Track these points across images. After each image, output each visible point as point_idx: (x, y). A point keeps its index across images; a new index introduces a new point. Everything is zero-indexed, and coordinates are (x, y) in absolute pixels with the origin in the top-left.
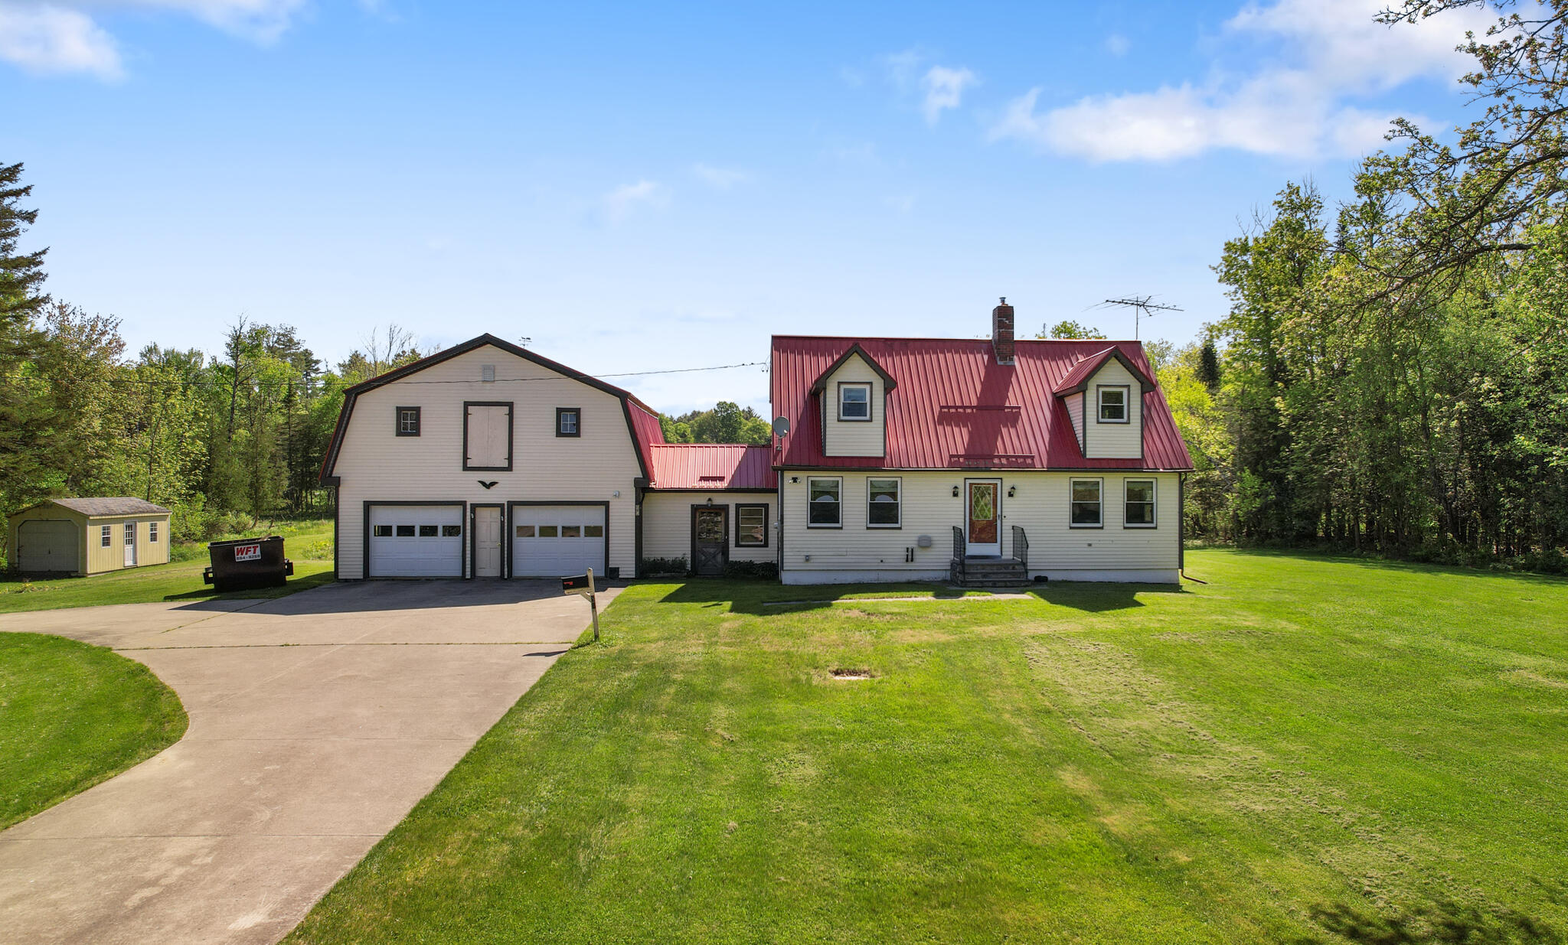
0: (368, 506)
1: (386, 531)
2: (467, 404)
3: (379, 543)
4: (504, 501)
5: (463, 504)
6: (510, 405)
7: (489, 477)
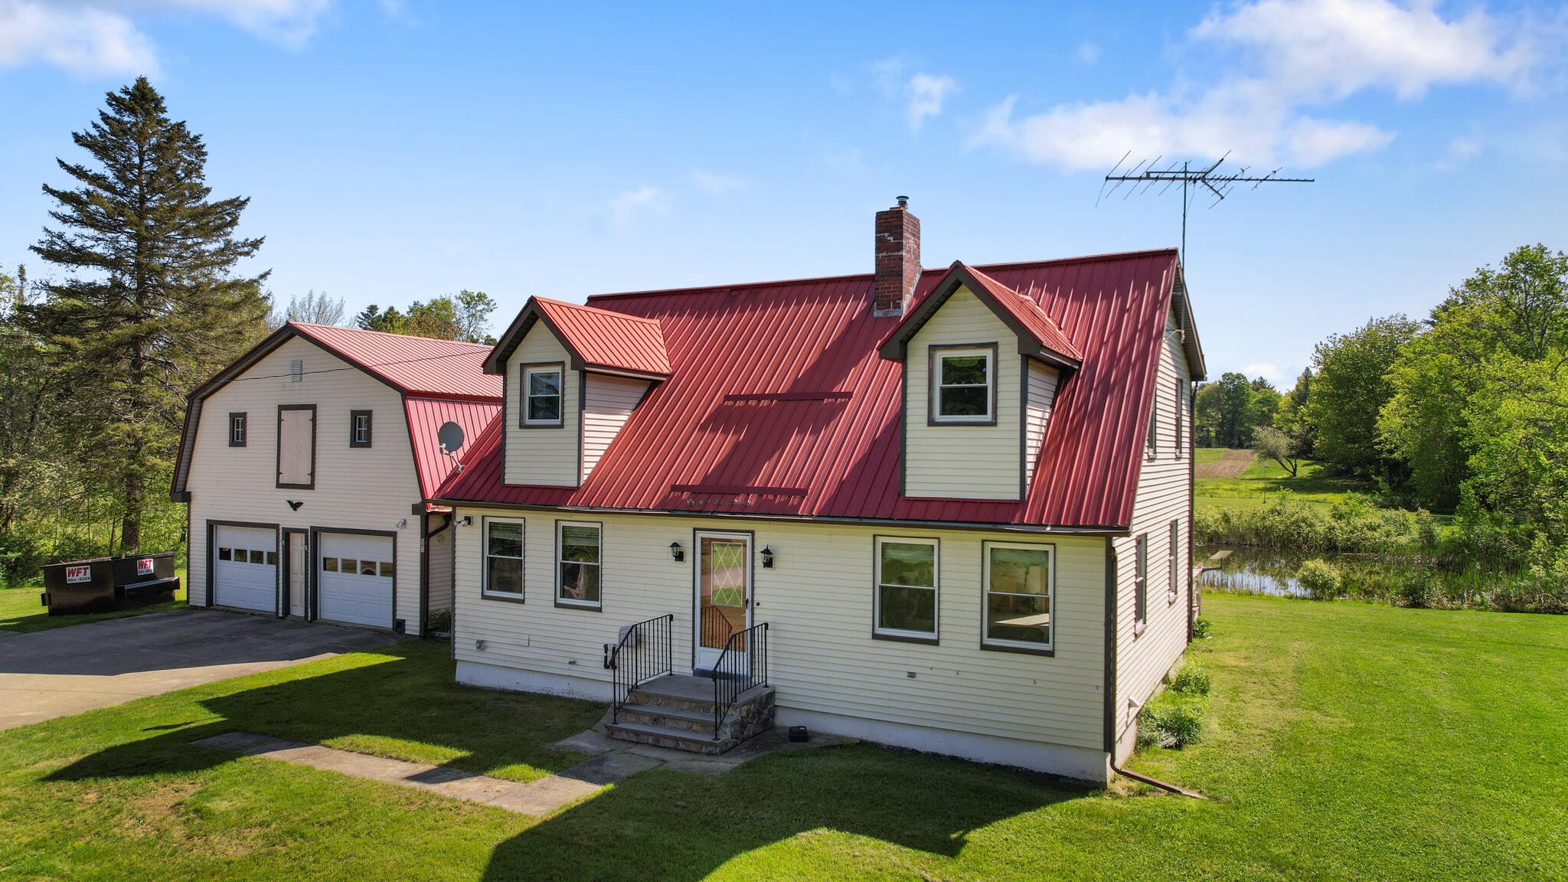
0: (211, 526)
1: (225, 555)
2: (281, 408)
3: (223, 567)
4: (306, 526)
5: (276, 526)
6: (313, 408)
7: (296, 495)
